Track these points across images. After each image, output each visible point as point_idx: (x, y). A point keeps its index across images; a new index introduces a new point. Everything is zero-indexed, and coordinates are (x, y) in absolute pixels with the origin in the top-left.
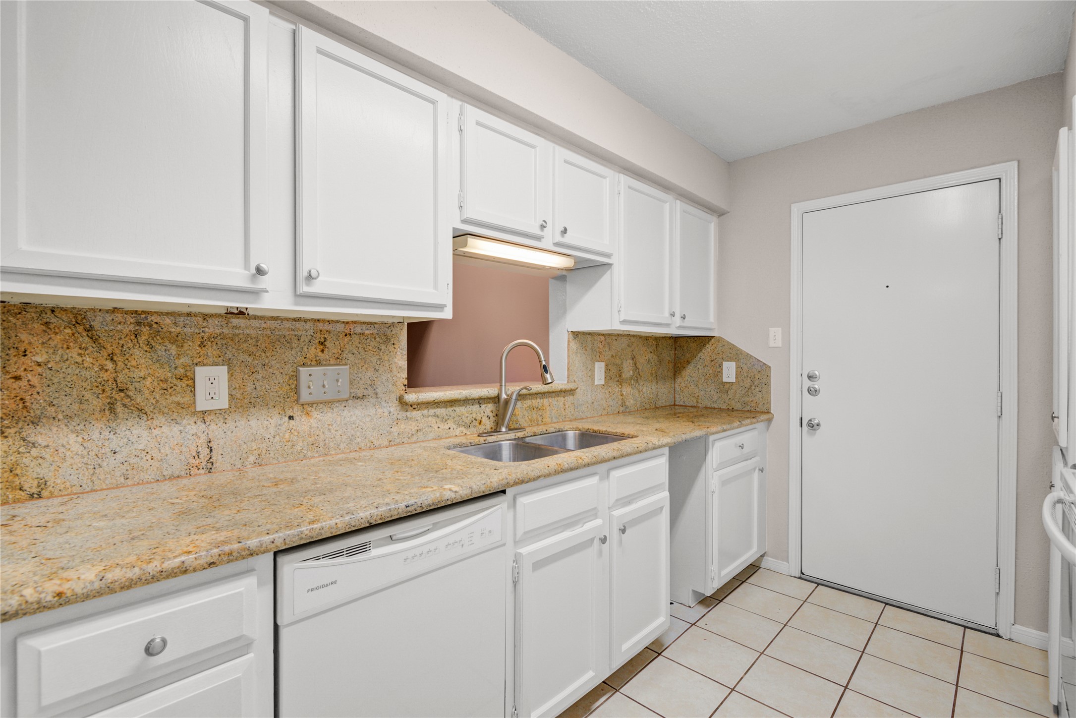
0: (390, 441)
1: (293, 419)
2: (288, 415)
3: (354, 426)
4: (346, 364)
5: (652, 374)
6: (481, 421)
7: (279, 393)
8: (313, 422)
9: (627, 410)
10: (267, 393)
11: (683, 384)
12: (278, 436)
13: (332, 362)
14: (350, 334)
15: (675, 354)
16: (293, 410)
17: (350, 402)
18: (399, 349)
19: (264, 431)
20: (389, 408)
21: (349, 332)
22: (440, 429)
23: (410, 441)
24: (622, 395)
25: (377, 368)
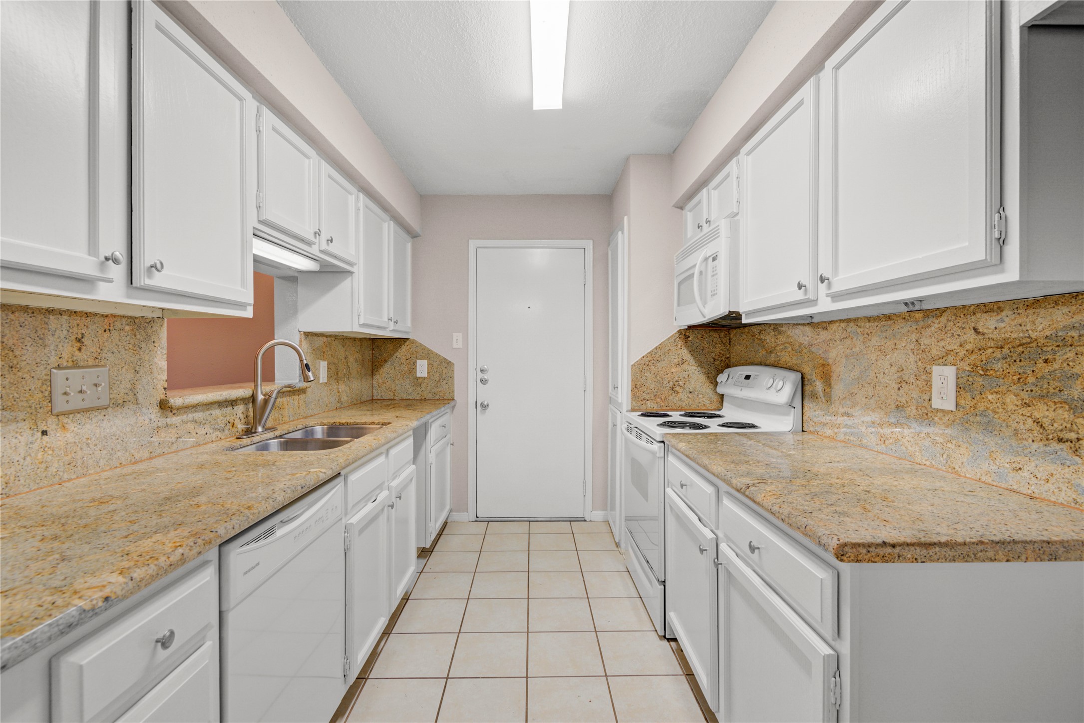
0: (151, 453)
1: (47, 435)
2: (41, 430)
3: (114, 438)
4: (105, 366)
5: (358, 372)
6: (234, 424)
7: (31, 402)
8: (70, 437)
9: (342, 406)
10: (15, 403)
11: (380, 381)
12: (29, 457)
13: (90, 363)
14: (110, 330)
15: (373, 354)
16: (46, 423)
17: (110, 410)
18: (159, 348)
19: (12, 451)
20: (149, 415)
21: (109, 328)
22: (198, 435)
23: (170, 450)
24: (339, 392)
25: (138, 370)
